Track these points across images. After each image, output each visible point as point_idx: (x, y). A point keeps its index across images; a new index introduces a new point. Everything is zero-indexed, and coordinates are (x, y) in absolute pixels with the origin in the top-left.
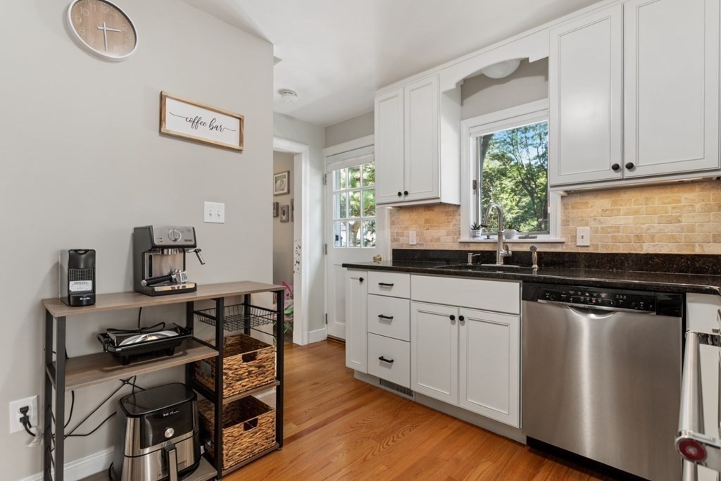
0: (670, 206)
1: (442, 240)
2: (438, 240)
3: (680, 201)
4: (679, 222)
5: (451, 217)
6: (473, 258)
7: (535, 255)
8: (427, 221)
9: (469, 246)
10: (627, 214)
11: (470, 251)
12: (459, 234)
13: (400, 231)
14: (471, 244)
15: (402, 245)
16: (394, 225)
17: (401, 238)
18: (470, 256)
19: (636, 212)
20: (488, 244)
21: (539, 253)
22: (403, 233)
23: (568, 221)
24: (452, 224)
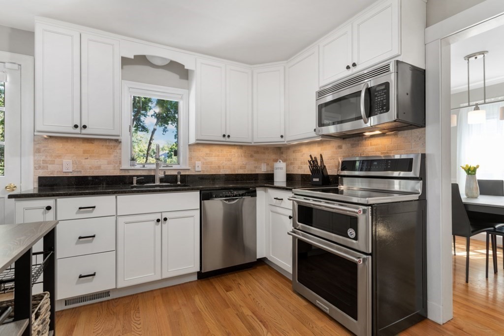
0: (229, 154)
1: (102, 168)
2: (99, 167)
3: (231, 152)
4: (231, 161)
5: (111, 150)
6: (137, 180)
7: (179, 176)
8: (85, 152)
9: (129, 172)
10: (215, 156)
11: (134, 176)
12: (120, 163)
13: (49, 158)
14: (130, 171)
15: (53, 172)
16: (39, 152)
17: (50, 166)
18: (135, 179)
19: (218, 156)
20: (144, 171)
21: (181, 175)
22: (54, 161)
23: (191, 158)
24: (112, 156)
